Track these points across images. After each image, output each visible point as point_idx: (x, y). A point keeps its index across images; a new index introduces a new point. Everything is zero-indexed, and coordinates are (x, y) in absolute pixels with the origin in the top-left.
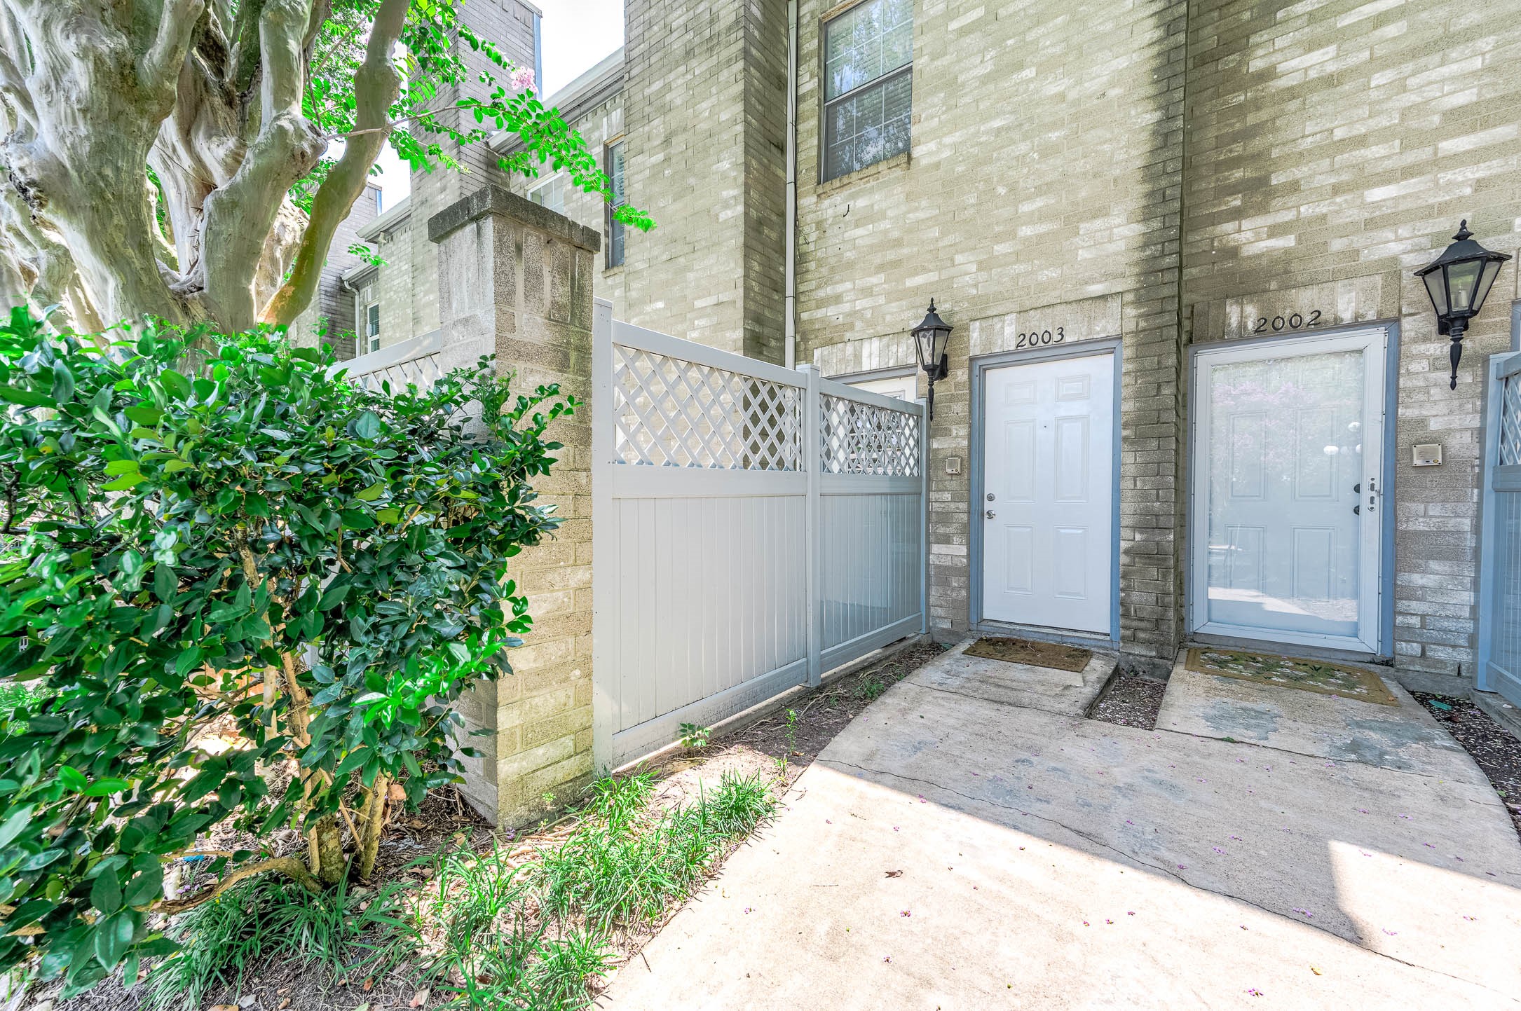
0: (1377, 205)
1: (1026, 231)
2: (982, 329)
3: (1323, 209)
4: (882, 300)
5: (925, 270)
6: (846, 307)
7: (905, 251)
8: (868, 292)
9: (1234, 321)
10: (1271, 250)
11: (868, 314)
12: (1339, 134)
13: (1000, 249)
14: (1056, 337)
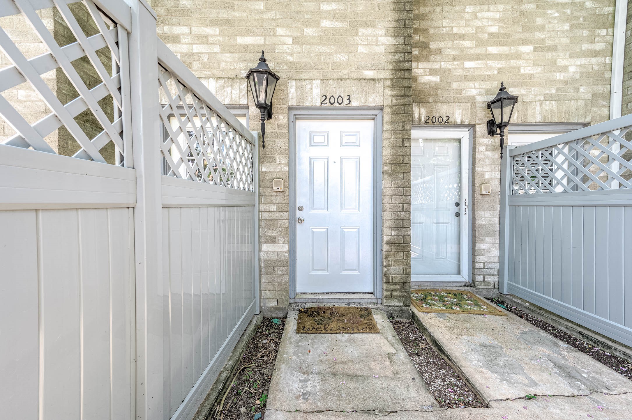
0: (468, 70)
1: (325, 23)
2: (297, 87)
3: (450, 66)
4: (217, 49)
5: (252, 33)
6: (184, 48)
7: (237, 14)
8: (204, 39)
9: (416, 115)
10: (431, 82)
11: (205, 58)
12: (455, 30)
13: (309, 32)
14: (346, 101)
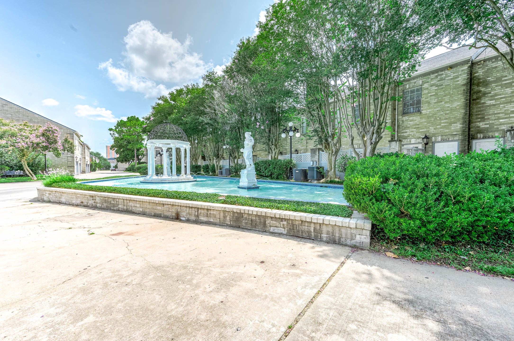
0: (501, 122)
1: (442, 125)
2: (435, 138)
3: (493, 122)
4: (415, 133)
5: (423, 129)
6: (408, 134)
7: (420, 126)
8: (413, 131)
9: (479, 136)
10: (485, 127)
11: (413, 135)
12: (495, 112)
13: (438, 127)
14: (448, 139)
